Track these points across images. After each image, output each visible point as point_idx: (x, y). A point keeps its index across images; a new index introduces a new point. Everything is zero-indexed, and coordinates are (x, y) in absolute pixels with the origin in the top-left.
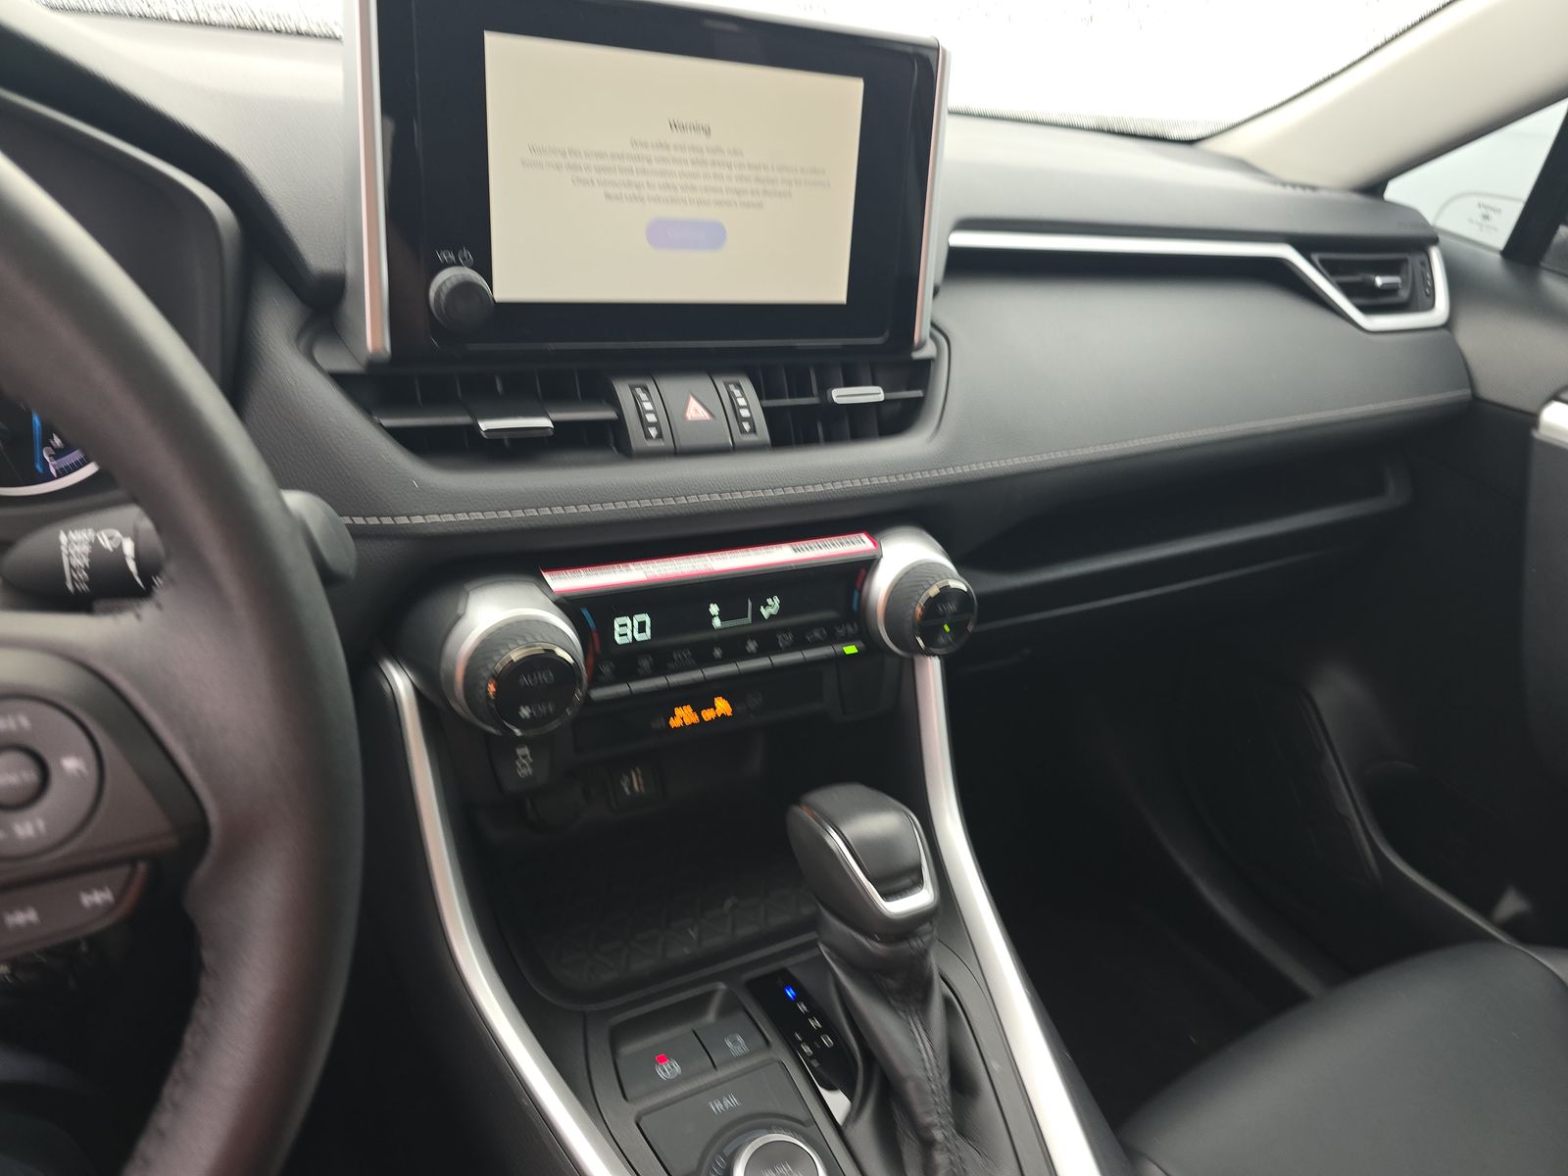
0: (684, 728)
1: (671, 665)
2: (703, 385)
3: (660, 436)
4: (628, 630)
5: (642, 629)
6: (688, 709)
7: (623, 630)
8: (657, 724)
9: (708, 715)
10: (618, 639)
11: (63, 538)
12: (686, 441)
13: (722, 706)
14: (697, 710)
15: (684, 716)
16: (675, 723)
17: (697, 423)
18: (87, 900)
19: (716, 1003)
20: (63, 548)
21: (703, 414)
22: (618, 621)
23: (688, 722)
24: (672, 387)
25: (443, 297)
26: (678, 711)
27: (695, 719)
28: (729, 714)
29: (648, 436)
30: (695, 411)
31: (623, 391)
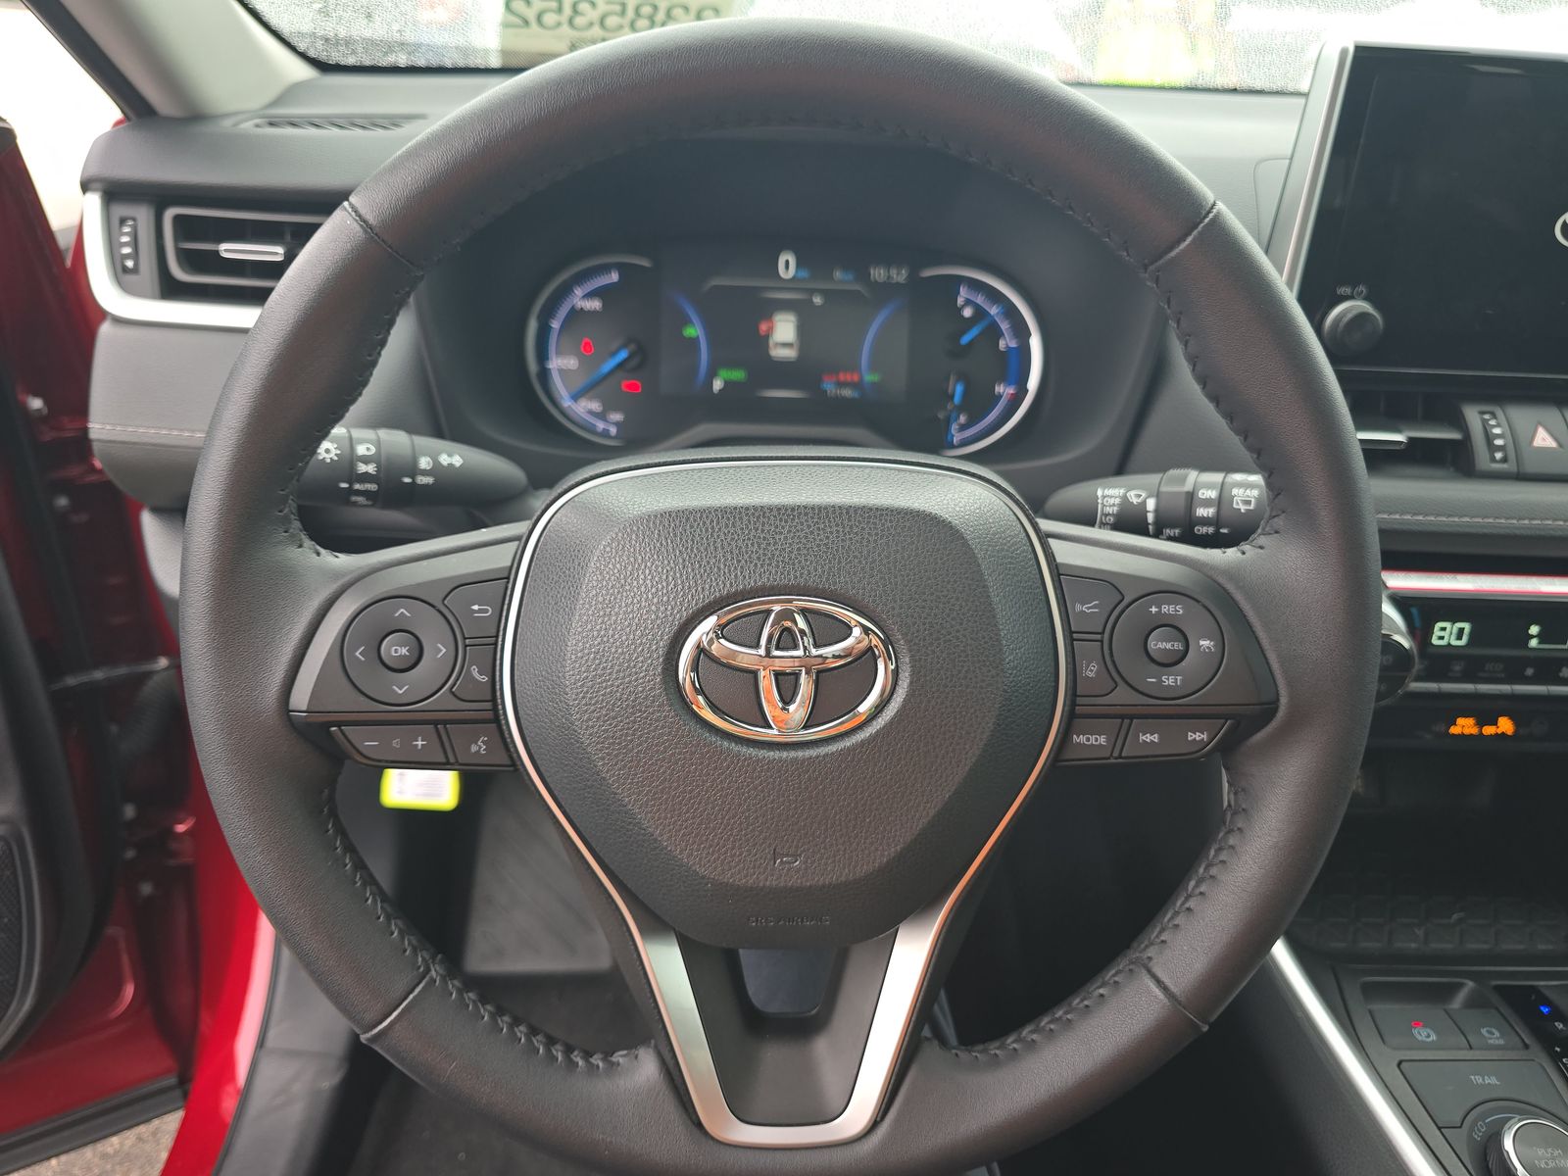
0: (1462, 736)
1: (1481, 674)
2: (1552, 415)
3: (1504, 460)
4: (1447, 634)
5: (1459, 637)
6: (1470, 721)
7: (1442, 634)
8: (1439, 728)
9: (1489, 730)
10: (1435, 641)
11: (1100, 493)
12: (1530, 467)
13: (1505, 725)
14: (1480, 724)
15: (1465, 726)
16: (1454, 730)
17: (1544, 451)
18: (1191, 736)
19: (1461, 997)
20: (1100, 501)
21: (1551, 443)
22: (1440, 625)
23: (1467, 731)
24: (1521, 416)
25: (1342, 325)
26: (1460, 721)
27: (1474, 731)
28: (1510, 733)
29: (1493, 459)
30: (1543, 439)
31: (1472, 415)
